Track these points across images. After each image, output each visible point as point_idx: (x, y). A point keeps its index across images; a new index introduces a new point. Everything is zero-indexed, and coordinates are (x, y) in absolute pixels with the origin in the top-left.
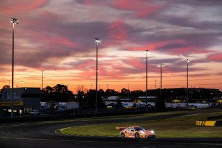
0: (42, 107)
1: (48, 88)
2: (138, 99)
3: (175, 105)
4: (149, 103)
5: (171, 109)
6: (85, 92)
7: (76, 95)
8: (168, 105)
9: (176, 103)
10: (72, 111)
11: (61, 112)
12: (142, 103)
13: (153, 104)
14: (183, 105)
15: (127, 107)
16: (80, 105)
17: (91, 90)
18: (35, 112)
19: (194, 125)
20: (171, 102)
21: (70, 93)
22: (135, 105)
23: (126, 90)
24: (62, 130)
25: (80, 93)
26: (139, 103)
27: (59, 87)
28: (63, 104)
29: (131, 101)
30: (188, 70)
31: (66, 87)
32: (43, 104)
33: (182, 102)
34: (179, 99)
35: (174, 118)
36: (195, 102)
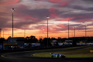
0: (25, 45)
1: (27, 37)
2: (65, 42)
3: (80, 44)
4: (70, 43)
5: (79, 46)
6: (43, 39)
7: (39, 40)
8: (78, 44)
9: (81, 43)
10: (37, 47)
11: (33, 47)
12: (67, 43)
13: (71, 44)
14: (84, 44)
15: (60, 45)
16: (41, 44)
17: (45, 38)
18: (22, 47)
19: (89, 52)
20: (79, 42)
21: (37, 39)
22: (64, 44)
23: (60, 38)
24: (33, 55)
25: (41, 39)
26: (65, 43)
27: (32, 37)
28: (34, 44)
29: (62, 42)
30: (86, 29)
31: (35, 37)
32: (25, 44)
33: (84, 43)
34: (82, 41)
35: (80, 49)
36: (89, 42)
